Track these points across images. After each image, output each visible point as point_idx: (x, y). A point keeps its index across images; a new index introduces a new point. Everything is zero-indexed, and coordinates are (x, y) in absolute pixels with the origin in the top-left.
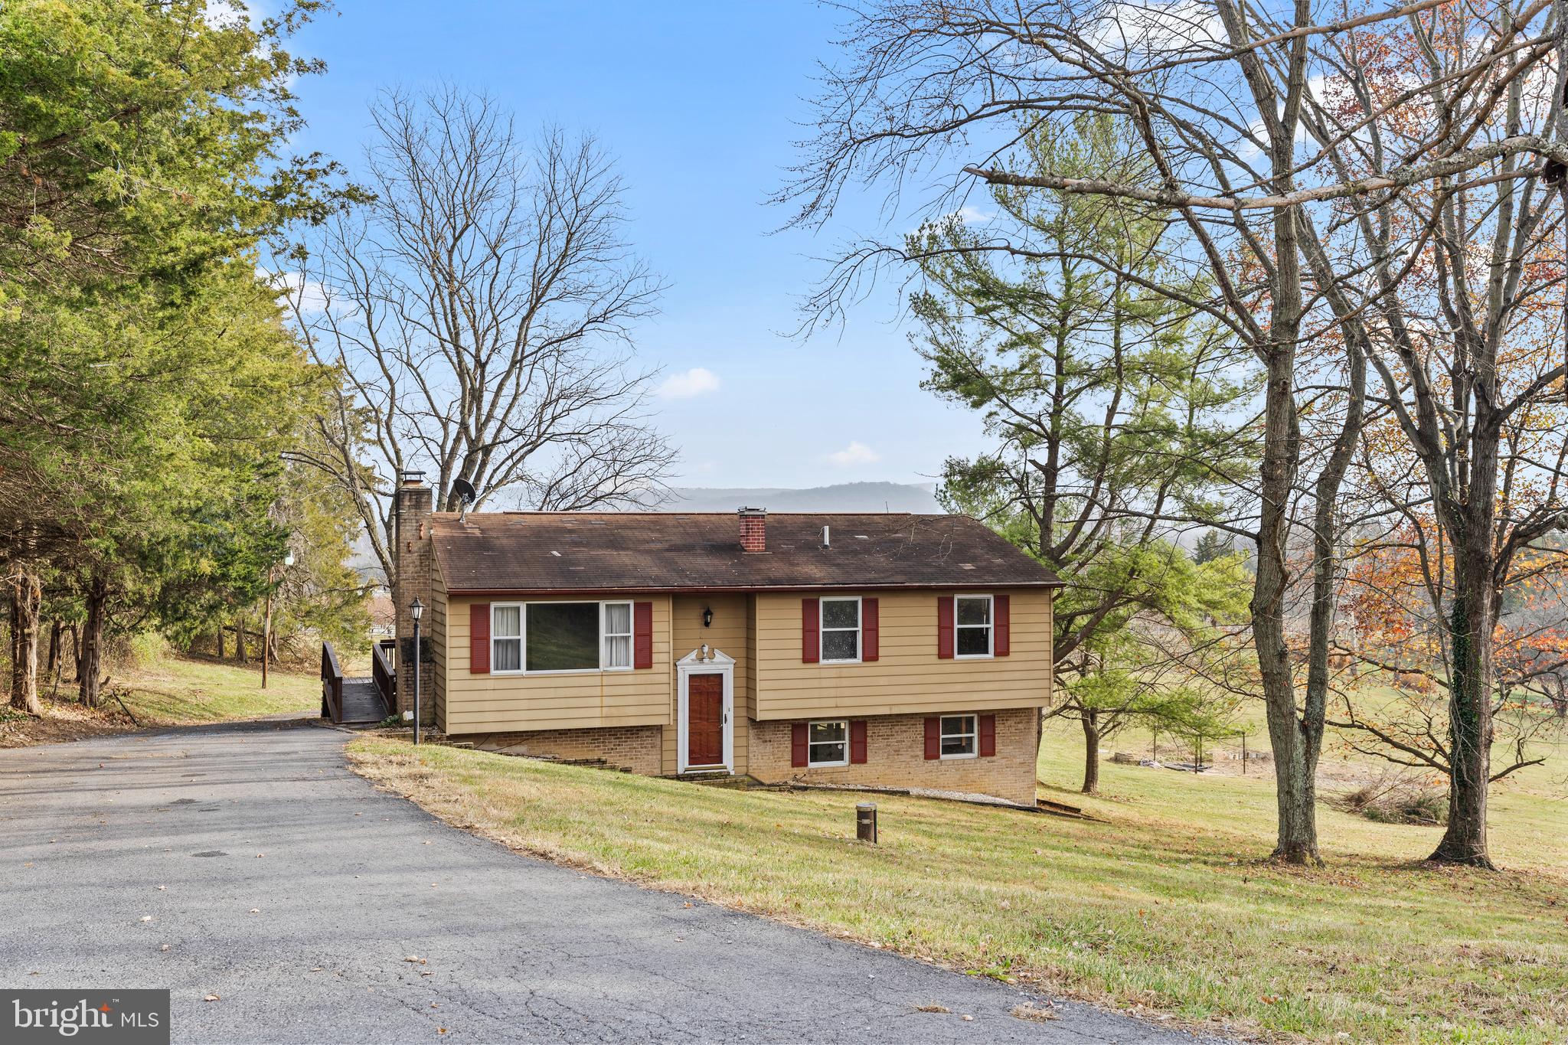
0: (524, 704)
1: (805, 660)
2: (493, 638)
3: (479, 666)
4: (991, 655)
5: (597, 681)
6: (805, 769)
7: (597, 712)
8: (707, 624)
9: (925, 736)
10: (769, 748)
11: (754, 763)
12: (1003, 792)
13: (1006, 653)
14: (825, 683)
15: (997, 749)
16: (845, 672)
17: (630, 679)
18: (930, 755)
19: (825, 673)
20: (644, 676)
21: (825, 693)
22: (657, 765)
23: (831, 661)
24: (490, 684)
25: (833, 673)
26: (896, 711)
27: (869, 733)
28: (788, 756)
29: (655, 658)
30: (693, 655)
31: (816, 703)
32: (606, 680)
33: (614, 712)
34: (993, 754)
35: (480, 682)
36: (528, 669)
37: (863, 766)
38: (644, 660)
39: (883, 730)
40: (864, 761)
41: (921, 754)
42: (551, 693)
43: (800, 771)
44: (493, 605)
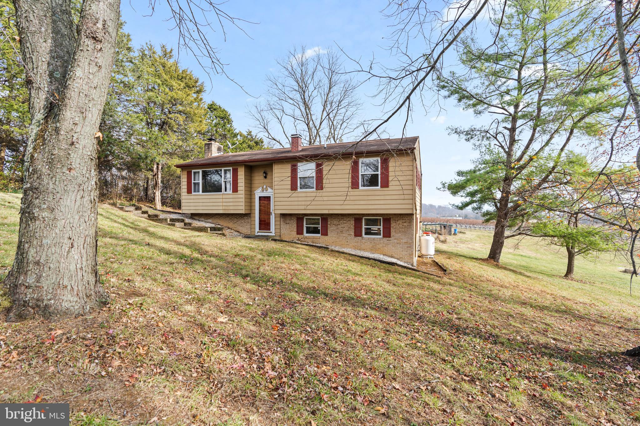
0: (201, 204)
1: (292, 190)
2: (193, 182)
3: (189, 191)
4: (379, 187)
5: (221, 197)
6: (302, 236)
7: (221, 208)
8: (265, 177)
9: (355, 226)
10: (288, 226)
11: (282, 232)
12: (396, 256)
13: (387, 186)
14: (300, 199)
15: (392, 235)
16: (309, 195)
17: (231, 196)
18: (358, 234)
19: (300, 195)
20: (235, 195)
21: (300, 203)
22: (249, 229)
23: (303, 190)
24: (192, 197)
25: (304, 195)
26: (331, 212)
27: (329, 223)
28: (295, 230)
29: (239, 189)
30: (260, 189)
31: (296, 207)
32: (224, 197)
33: (226, 208)
34: (390, 237)
35: (190, 196)
36: (203, 192)
37: (326, 237)
38: (235, 190)
39: (335, 222)
40: (327, 235)
41: (353, 234)
42: (208, 201)
43: (300, 237)
44: (193, 171)
